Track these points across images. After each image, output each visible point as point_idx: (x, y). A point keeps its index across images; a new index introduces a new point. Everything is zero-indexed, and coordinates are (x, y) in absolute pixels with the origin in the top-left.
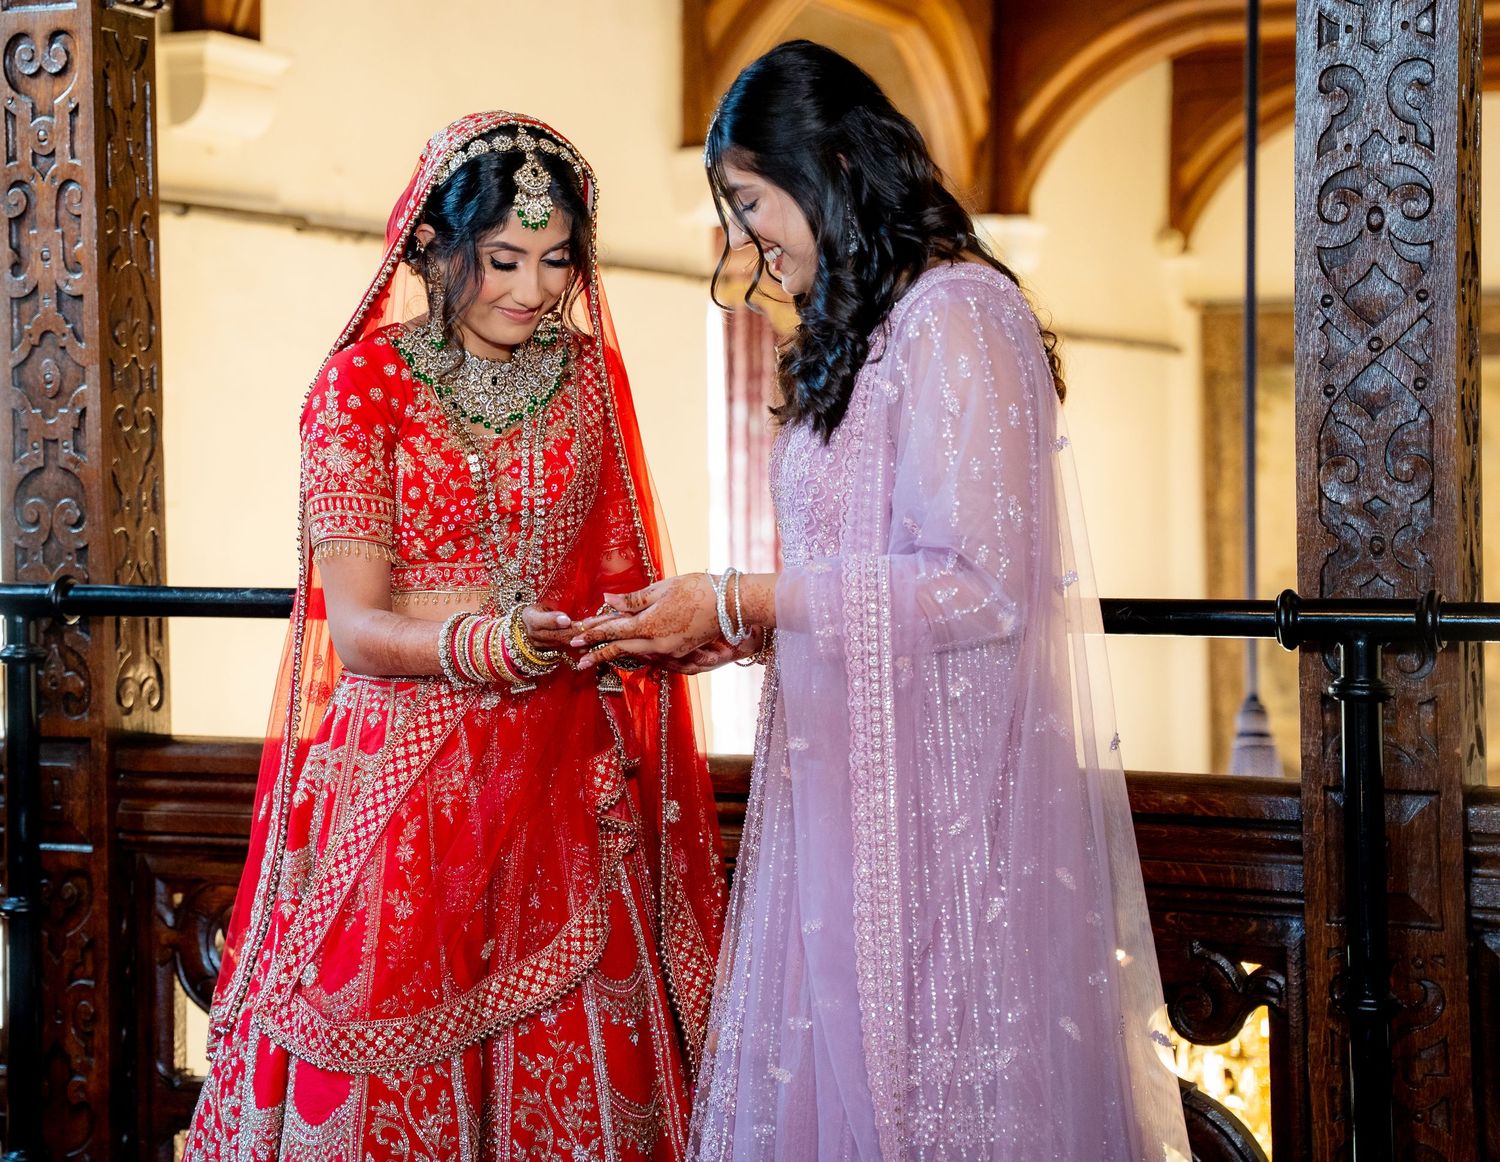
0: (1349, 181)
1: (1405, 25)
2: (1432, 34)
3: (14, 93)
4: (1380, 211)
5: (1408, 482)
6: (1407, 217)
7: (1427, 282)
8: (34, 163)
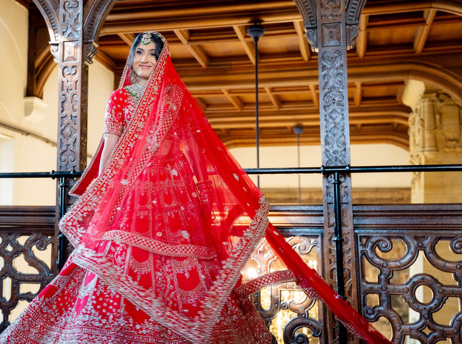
3: (64, 78)
8: (67, 91)
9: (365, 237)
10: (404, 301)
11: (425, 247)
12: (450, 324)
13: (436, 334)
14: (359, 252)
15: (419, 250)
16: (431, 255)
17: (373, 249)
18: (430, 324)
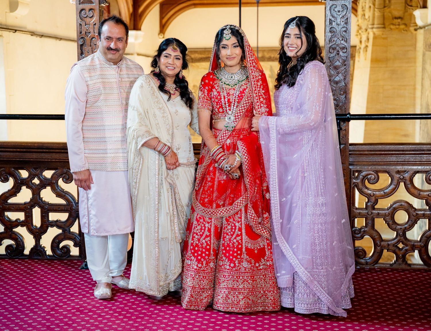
0: (333, 46)
1: (343, 21)
2: (347, 23)
3: (81, 21)
4: (339, 51)
5: (342, 95)
6: (343, 52)
7: (346, 63)
8: (86, 34)
9: (357, 171)
10: (385, 222)
11: (405, 180)
12: (419, 240)
13: (407, 248)
14: (352, 184)
15: (400, 182)
16: (409, 186)
17: (363, 181)
18: (404, 240)
